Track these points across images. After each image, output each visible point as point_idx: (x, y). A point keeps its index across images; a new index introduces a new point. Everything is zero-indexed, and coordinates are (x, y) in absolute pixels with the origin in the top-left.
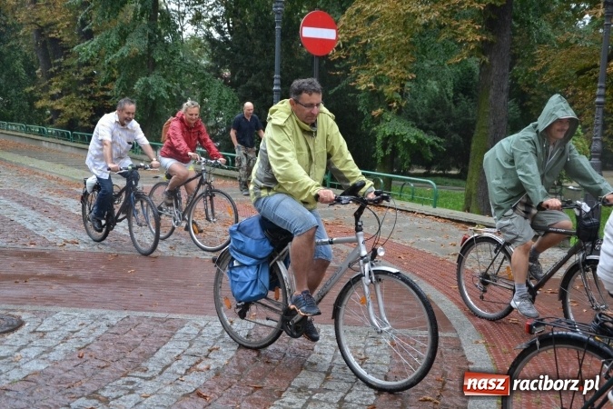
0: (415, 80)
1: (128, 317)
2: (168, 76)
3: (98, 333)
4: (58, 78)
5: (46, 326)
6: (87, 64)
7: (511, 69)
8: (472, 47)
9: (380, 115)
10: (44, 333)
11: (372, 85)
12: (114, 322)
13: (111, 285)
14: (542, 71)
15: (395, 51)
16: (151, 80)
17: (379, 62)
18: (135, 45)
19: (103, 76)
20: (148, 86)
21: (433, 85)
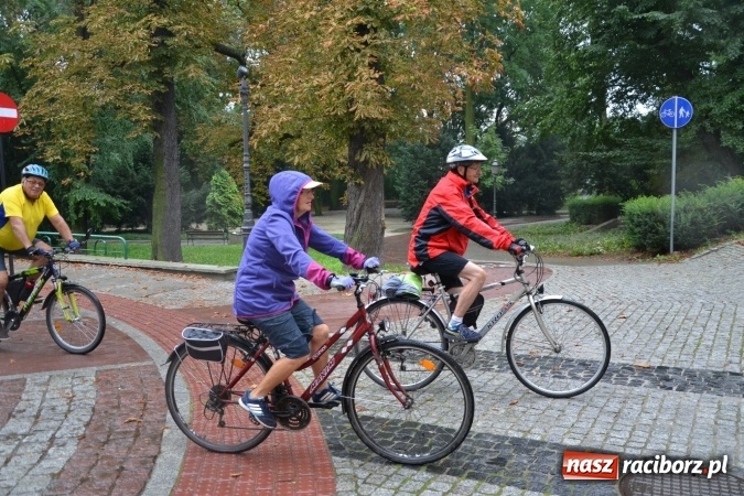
7: (179, 142)
8: (145, 125)
9: (70, 184)
11: (59, 157)
14: (204, 143)
15: (78, 128)
17: (64, 138)
21: (116, 157)
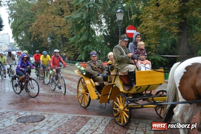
0: (160, 44)
1: (74, 116)
2: (93, 46)
3: (65, 122)
4: (66, 47)
5: (51, 119)
6: (73, 43)
8: (176, 34)
9: (150, 54)
10: (50, 121)
11: (147, 45)
12: (70, 118)
13: (72, 105)
15: (153, 36)
16: (88, 46)
17: (149, 39)
18: (84, 38)
19: (77, 46)
20: (87, 48)
21: (165, 45)
